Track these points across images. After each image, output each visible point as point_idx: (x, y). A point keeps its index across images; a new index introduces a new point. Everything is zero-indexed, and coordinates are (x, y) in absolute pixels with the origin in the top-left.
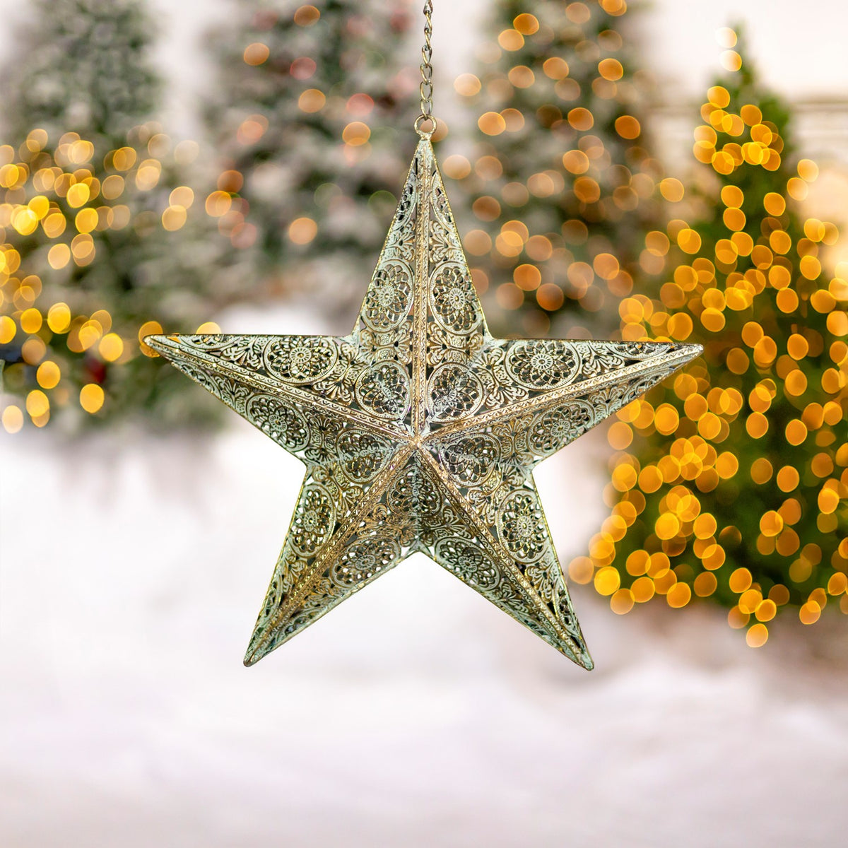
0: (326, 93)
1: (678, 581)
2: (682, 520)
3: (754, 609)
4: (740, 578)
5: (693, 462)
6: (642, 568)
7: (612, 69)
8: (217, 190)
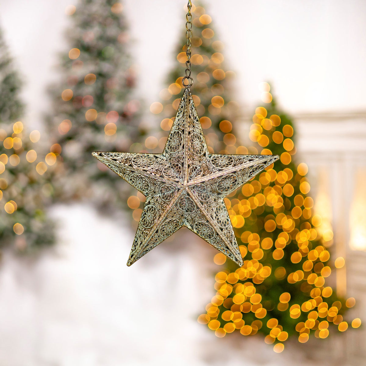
1: (245, 325)
2: (246, 296)
3: (277, 336)
4: (272, 323)
5: (252, 271)
6: (229, 318)
7: (219, 101)
8: (50, 152)
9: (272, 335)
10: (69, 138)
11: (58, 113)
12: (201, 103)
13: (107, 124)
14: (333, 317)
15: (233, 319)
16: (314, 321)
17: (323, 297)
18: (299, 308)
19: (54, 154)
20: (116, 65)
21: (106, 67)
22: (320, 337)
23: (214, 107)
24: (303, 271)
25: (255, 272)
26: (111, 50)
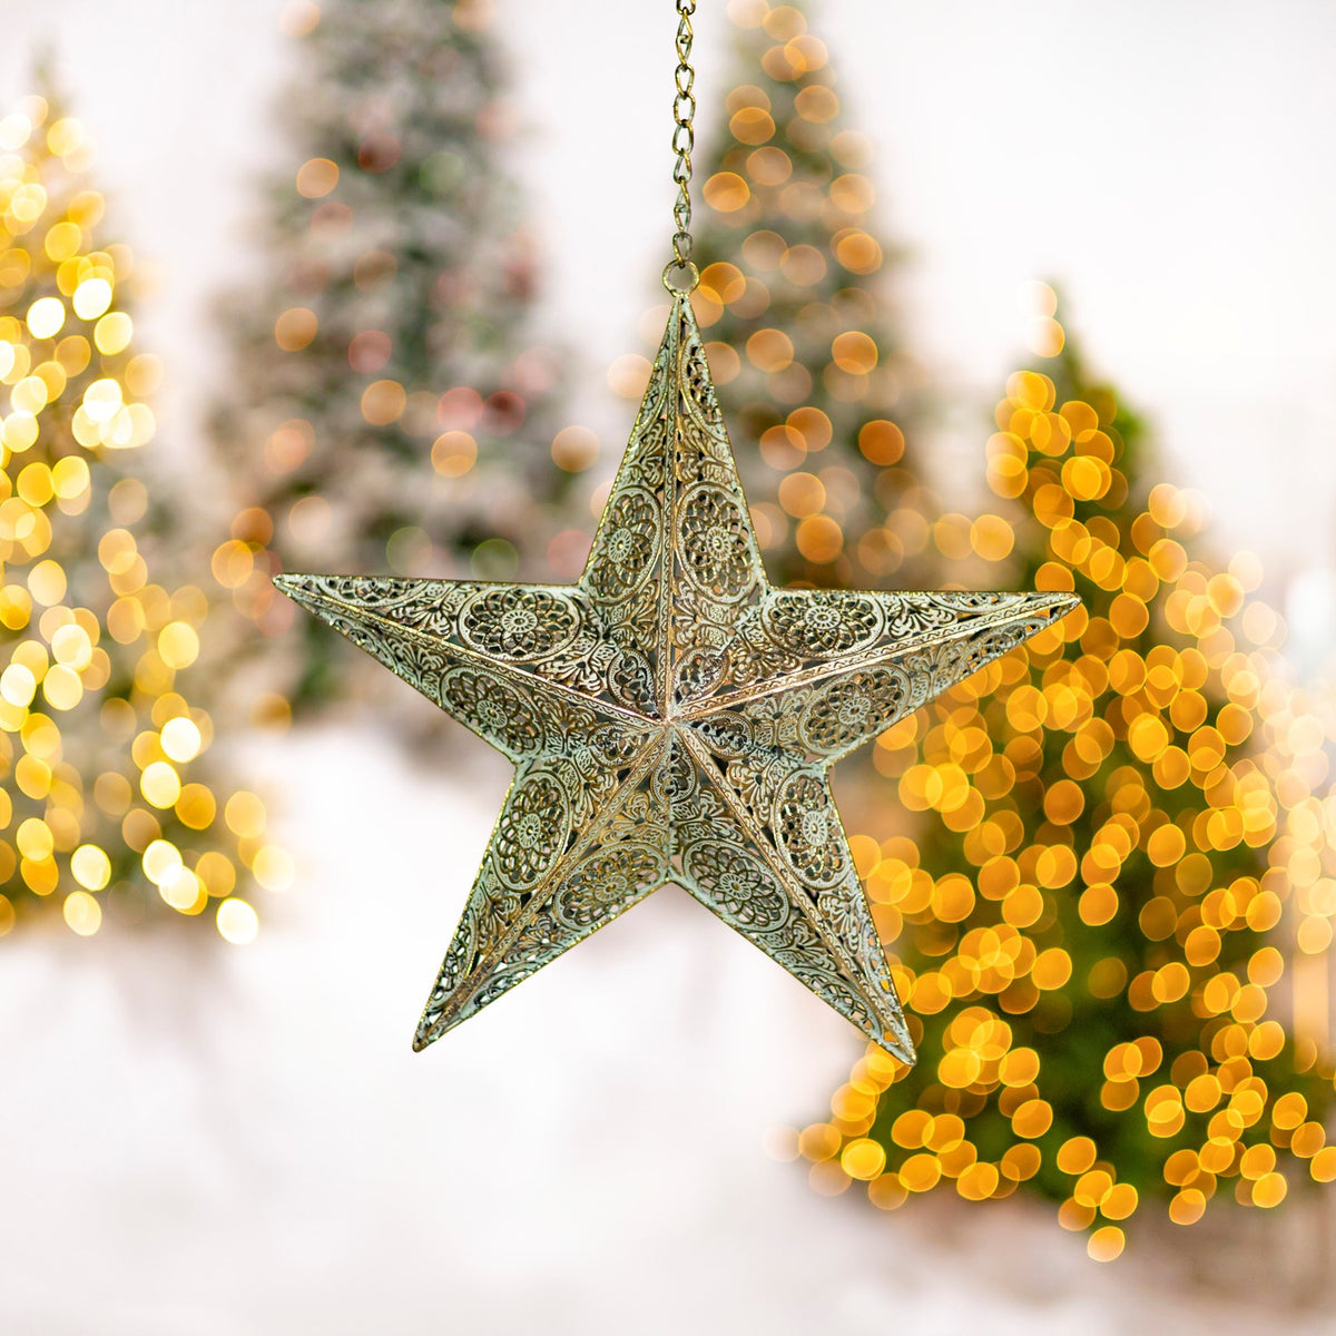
0: (406, 386)
1: (979, 1160)
2: (984, 1057)
3: (1099, 1200)
4: (1077, 1152)
5: (997, 966)
6: (918, 1138)
7: (860, 352)
8: (230, 539)
9: (1082, 1197)
10: (304, 486)
11: (260, 397)
12: (796, 359)
13: (443, 436)
14: (1292, 1132)
15: (932, 1142)
16: (1229, 1143)
17: (1251, 1059)
18: (1176, 1099)
19: (245, 545)
20: (474, 220)
21: (435, 226)
22: (1258, 1203)
23: (843, 373)
24: (1187, 964)
25: (1007, 968)
26: (451, 165)
